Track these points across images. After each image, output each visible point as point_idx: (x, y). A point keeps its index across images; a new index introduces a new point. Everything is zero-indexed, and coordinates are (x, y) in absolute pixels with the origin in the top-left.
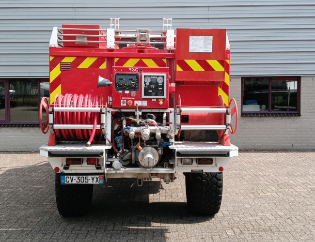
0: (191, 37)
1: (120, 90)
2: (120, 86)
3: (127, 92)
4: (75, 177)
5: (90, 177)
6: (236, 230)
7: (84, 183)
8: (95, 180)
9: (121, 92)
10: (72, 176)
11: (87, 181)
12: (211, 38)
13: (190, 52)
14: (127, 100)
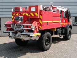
6: (44, 57)
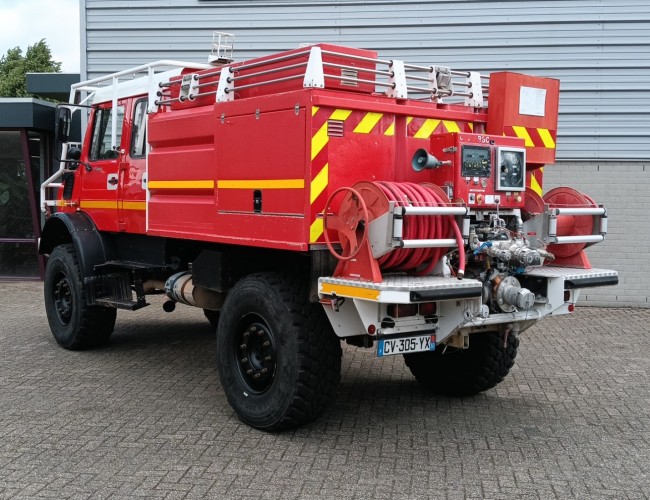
0: (523, 89)
1: (468, 175)
2: (468, 169)
3: (476, 179)
4: (398, 341)
5: (417, 339)
7: (410, 351)
8: (425, 343)
9: (468, 178)
10: (393, 340)
11: (413, 346)
12: (544, 92)
13: (521, 112)
14: (477, 194)
